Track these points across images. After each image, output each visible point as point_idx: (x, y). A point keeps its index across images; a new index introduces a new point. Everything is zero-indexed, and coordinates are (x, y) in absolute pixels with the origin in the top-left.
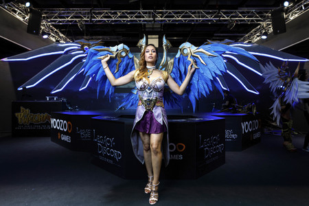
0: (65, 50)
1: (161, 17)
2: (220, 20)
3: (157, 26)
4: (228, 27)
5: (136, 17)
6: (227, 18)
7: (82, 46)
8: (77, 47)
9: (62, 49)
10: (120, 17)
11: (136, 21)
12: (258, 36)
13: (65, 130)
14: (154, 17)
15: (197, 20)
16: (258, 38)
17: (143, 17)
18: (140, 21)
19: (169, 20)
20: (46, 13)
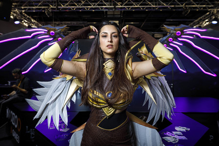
0: (32, 35)
1: (121, 5)
2: (174, 8)
3: (117, 13)
4: (183, 13)
5: (99, 5)
6: (181, 6)
7: (49, 31)
8: (43, 32)
9: (30, 34)
10: (84, 5)
11: (98, 8)
12: (207, 22)
13: (16, 126)
14: (115, 5)
15: (154, 8)
16: (207, 23)
17: (105, 5)
18: (102, 8)
19: (128, 8)
20: (17, 2)
